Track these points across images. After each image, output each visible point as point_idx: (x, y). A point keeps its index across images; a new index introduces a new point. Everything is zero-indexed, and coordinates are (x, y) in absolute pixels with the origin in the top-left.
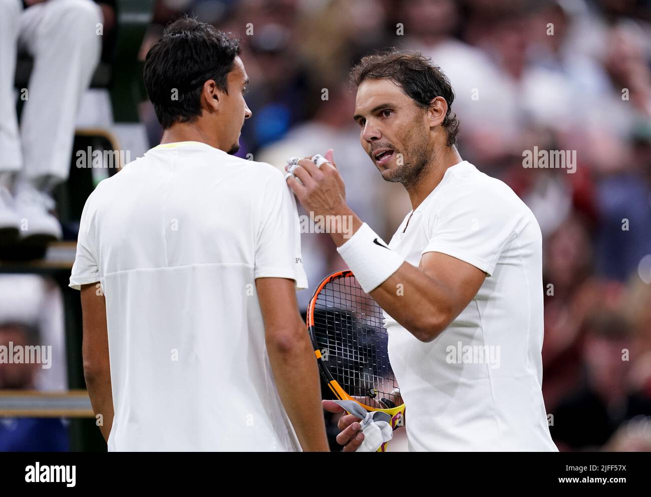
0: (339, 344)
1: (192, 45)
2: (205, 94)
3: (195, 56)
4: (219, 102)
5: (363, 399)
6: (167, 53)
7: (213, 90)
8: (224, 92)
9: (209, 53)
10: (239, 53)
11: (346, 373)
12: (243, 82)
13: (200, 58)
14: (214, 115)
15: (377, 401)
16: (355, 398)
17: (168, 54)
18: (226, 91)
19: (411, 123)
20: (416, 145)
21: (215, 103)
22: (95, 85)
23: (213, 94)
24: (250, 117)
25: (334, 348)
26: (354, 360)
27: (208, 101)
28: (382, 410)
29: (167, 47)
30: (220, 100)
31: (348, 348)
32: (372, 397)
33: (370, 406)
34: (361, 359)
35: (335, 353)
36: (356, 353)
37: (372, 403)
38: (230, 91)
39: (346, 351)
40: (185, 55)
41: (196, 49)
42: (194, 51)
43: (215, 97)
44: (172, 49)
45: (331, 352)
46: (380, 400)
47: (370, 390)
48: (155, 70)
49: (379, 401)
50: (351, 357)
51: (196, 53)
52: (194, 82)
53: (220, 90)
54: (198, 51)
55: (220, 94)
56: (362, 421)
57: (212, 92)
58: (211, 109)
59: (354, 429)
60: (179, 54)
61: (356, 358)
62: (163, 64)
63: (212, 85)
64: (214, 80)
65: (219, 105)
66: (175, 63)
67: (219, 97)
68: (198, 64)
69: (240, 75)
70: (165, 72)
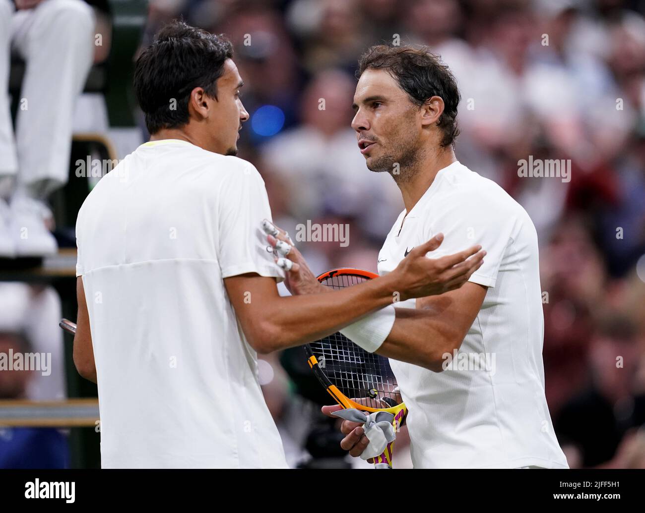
0: (334, 347)
1: (178, 53)
2: (193, 102)
3: (181, 64)
4: (208, 110)
5: (364, 400)
6: (153, 61)
7: (201, 98)
8: (213, 99)
9: (195, 60)
10: (229, 56)
11: (344, 375)
12: (235, 86)
13: (185, 65)
14: (203, 123)
15: (378, 401)
16: (356, 401)
17: (154, 63)
18: (215, 97)
19: (400, 117)
20: (403, 140)
21: (203, 111)
22: (88, 89)
23: (202, 101)
24: (247, 119)
25: (329, 351)
26: (350, 361)
27: (196, 109)
28: (384, 410)
29: (153, 56)
30: (209, 107)
31: (343, 350)
32: (372, 398)
33: (372, 407)
34: (358, 360)
35: (330, 357)
36: (351, 354)
37: (374, 404)
38: (220, 97)
39: (341, 353)
40: (171, 63)
41: (182, 57)
42: (179, 59)
43: (205, 104)
44: (158, 57)
45: (327, 357)
46: (381, 399)
47: (369, 391)
48: (142, 79)
49: (380, 401)
50: (347, 359)
51: (182, 61)
52: (181, 91)
53: (209, 98)
54: (184, 59)
55: (209, 102)
56: (364, 425)
57: (201, 99)
58: (200, 117)
59: (357, 433)
60: (165, 62)
61: (352, 359)
62: (149, 73)
63: (200, 93)
64: (201, 87)
65: (208, 112)
66: (160, 72)
67: (208, 104)
68: (184, 72)
69: (233, 79)
70: (152, 81)
